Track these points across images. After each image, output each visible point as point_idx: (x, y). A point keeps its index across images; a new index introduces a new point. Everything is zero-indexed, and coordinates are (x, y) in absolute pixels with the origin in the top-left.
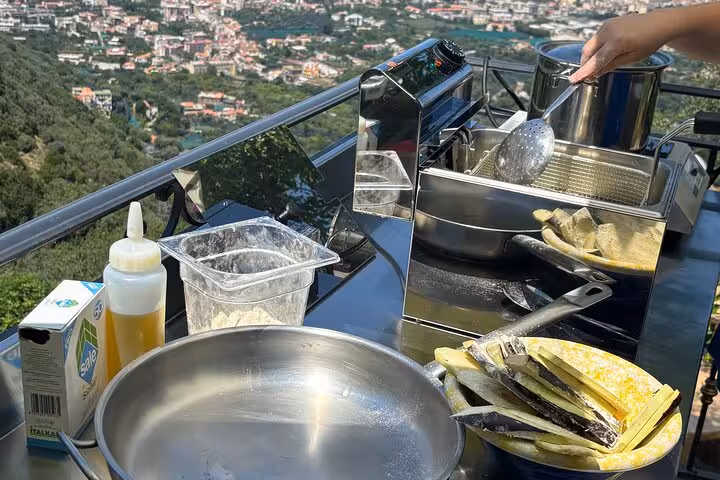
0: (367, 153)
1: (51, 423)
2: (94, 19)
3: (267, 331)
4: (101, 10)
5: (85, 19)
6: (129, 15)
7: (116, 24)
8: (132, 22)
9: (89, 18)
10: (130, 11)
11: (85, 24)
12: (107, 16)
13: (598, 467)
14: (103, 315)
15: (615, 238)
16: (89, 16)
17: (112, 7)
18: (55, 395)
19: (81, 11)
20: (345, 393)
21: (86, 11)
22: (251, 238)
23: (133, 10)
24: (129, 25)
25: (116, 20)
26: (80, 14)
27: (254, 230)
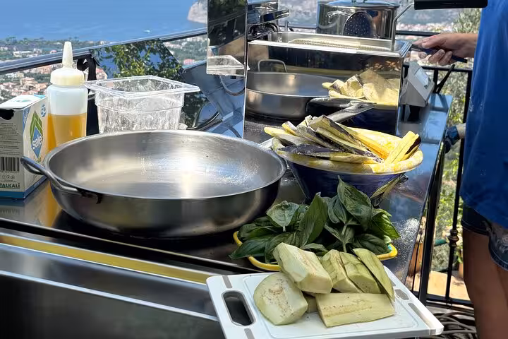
0: (212, 57)
1: (13, 178)
2: (13, 86)
3: (153, 133)
4: (19, 81)
5: (7, 87)
6: (39, 83)
7: (30, 90)
8: (42, 88)
9: (11, 86)
10: (39, 80)
11: (8, 90)
12: (23, 84)
13: (371, 171)
14: (47, 115)
15: (374, 91)
16: (11, 84)
17: (27, 78)
18: (16, 156)
19: (4, 82)
20: (208, 171)
21: (8, 81)
22: (140, 87)
23: (42, 79)
24: (39, 90)
25: (30, 87)
26: (4, 84)
27: (142, 82)
